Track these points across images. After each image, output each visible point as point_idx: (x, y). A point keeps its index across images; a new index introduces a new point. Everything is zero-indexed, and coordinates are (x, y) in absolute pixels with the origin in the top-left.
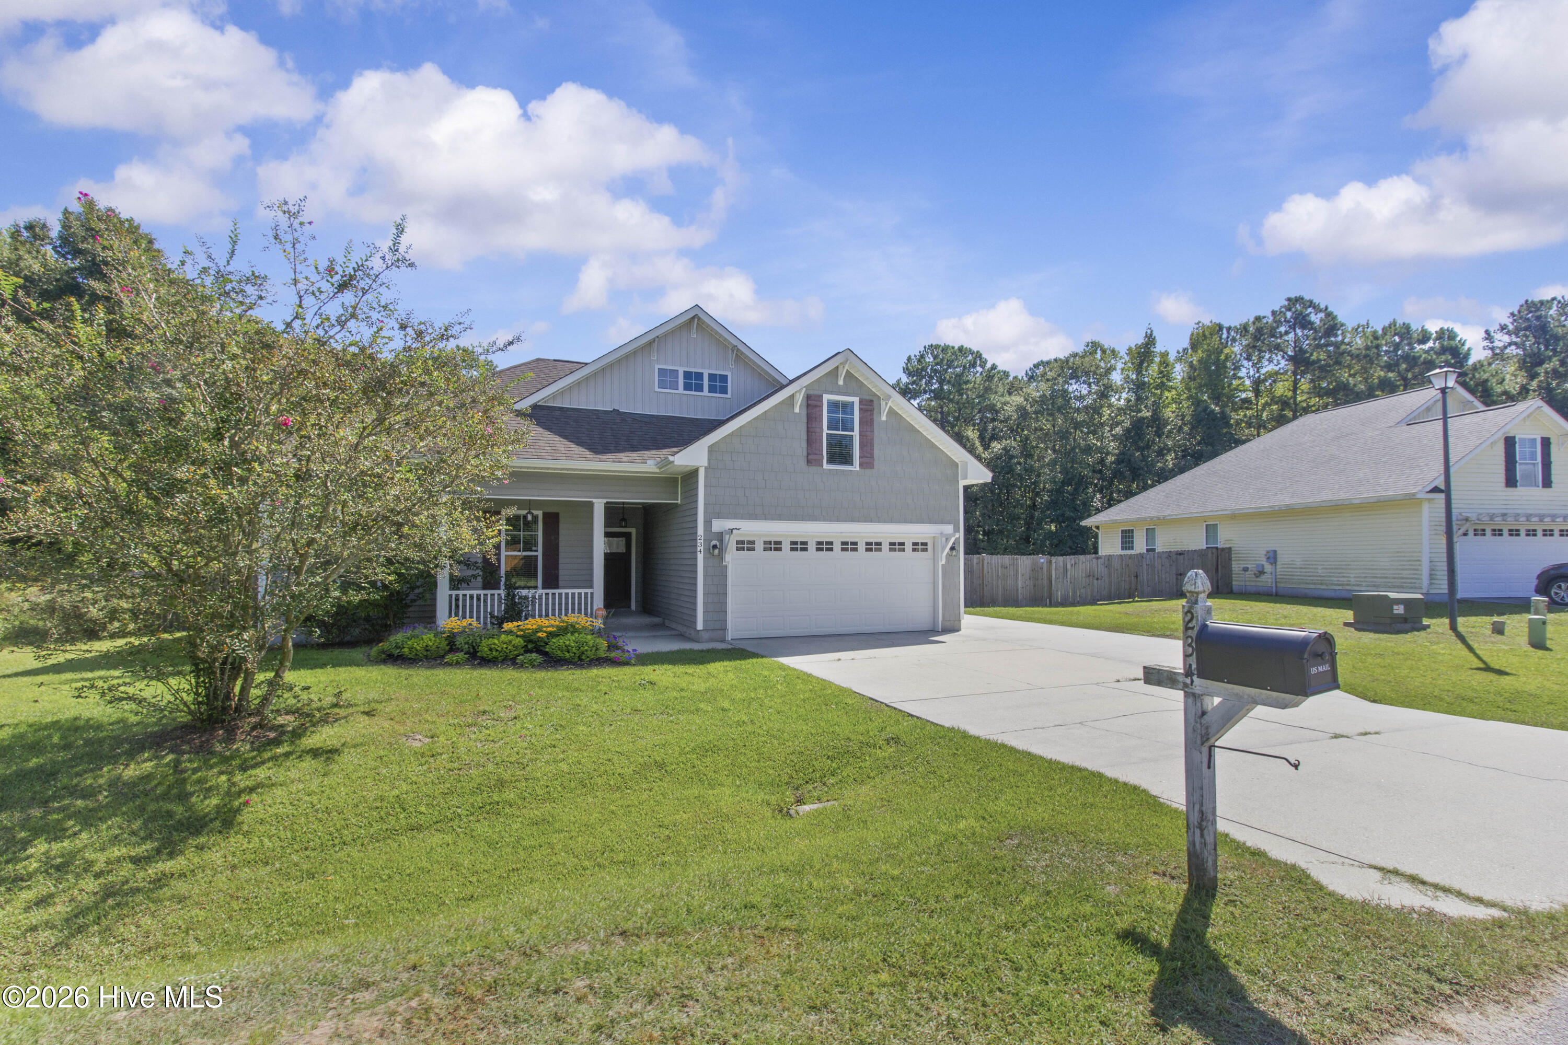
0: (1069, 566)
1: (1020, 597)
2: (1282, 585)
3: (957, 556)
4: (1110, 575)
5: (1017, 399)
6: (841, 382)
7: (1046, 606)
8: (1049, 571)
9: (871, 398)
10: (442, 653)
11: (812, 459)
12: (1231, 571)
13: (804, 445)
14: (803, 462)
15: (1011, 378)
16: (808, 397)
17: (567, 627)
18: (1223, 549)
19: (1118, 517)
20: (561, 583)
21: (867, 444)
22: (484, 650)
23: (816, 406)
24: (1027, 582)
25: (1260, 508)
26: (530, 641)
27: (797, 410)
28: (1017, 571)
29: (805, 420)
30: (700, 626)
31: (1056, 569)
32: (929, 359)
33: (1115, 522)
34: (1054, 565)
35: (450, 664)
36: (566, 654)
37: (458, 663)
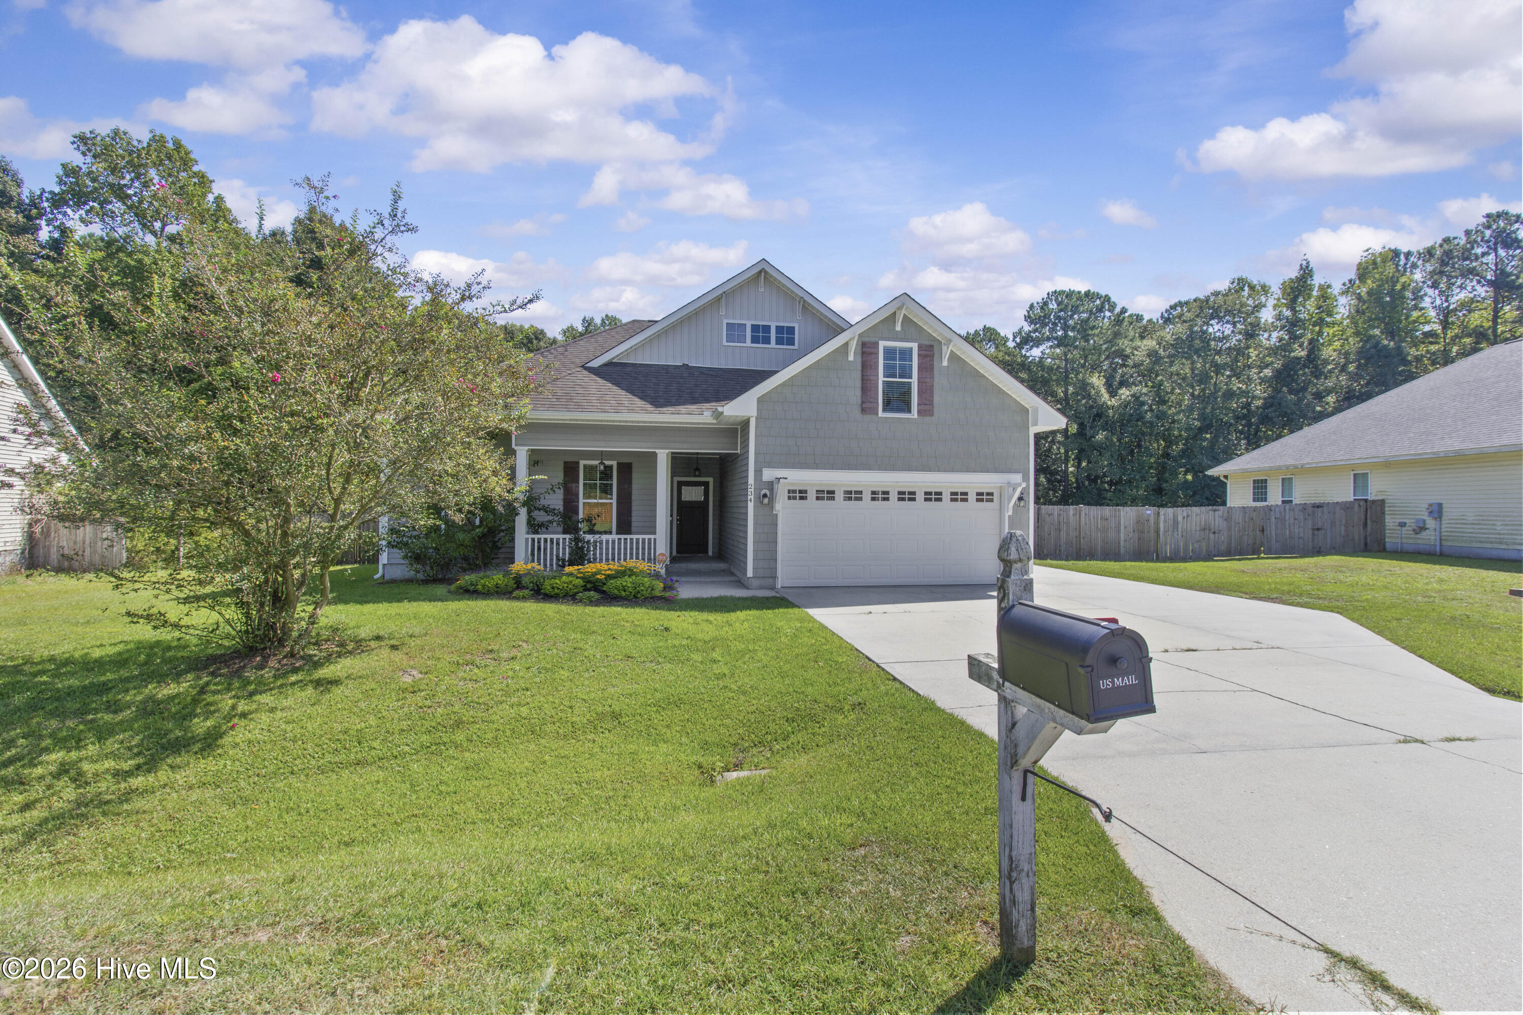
0: (1180, 519)
1: (1122, 551)
2: (1449, 543)
3: (1026, 507)
4: (1230, 529)
5: (1150, 343)
6: (898, 328)
7: (1152, 561)
8: (1157, 523)
9: (931, 343)
10: (510, 589)
11: (867, 407)
12: (1384, 526)
13: (858, 393)
14: (856, 412)
15: (1145, 322)
16: (864, 345)
17: (625, 571)
18: (1374, 502)
19: (1249, 466)
20: (633, 529)
21: (926, 391)
22: (547, 587)
23: (871, 353)
24: (1131, 535)
25: (1420, 454)
26: (589, 582)
27: (851, 358)
28: (1119, 523)
29: (860, 368)
30: (750, 573)
31: (1165, 521)
32: (1053, 306)
33: (1244, 471)
34: (1162, 517)
35: (517, 598)
36: (623, 594)
37: (524, 598)
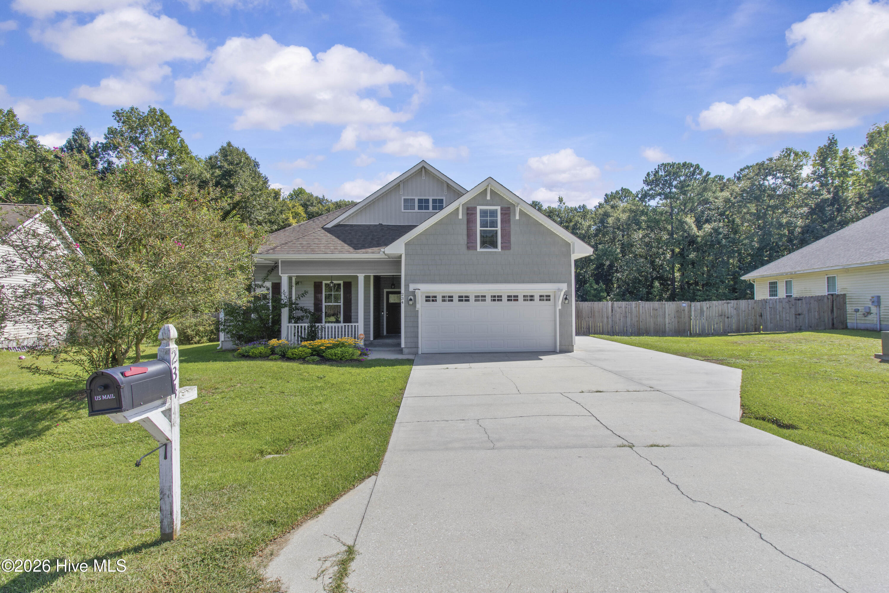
0: (705, 309)
1: (667, 329)
2: (885, 323)
3: (570, 303)
4: (738, 315)
5: (726, 194)
6: (488, 198)
7: (687, 336)
8: (690, 311)
9: (509, 206)
10: (268, 355)
11: (471, 245)
12: (846, 311)
13: (465, 237)
14: (464, 248)
15: (724, 180)
16: (468, 209)
17: (339, 344)
18: (838, 296)
19: (765, 273)
20: (353, 320)
21: (506, 235)
22: (289, 354)
23: (472, 214)
24: (673, 320)
25: (863, 263)
26: (315, 351)
27: (460, 217)
28: (665, 312)
29: (465, 222)
30: (403, 346)
31: (695, 311)
32: (662, 173)
33: (763, 277)
34: (693, 308)
35: (271, 360)
36: (334, 357)
37: (275, 359)
